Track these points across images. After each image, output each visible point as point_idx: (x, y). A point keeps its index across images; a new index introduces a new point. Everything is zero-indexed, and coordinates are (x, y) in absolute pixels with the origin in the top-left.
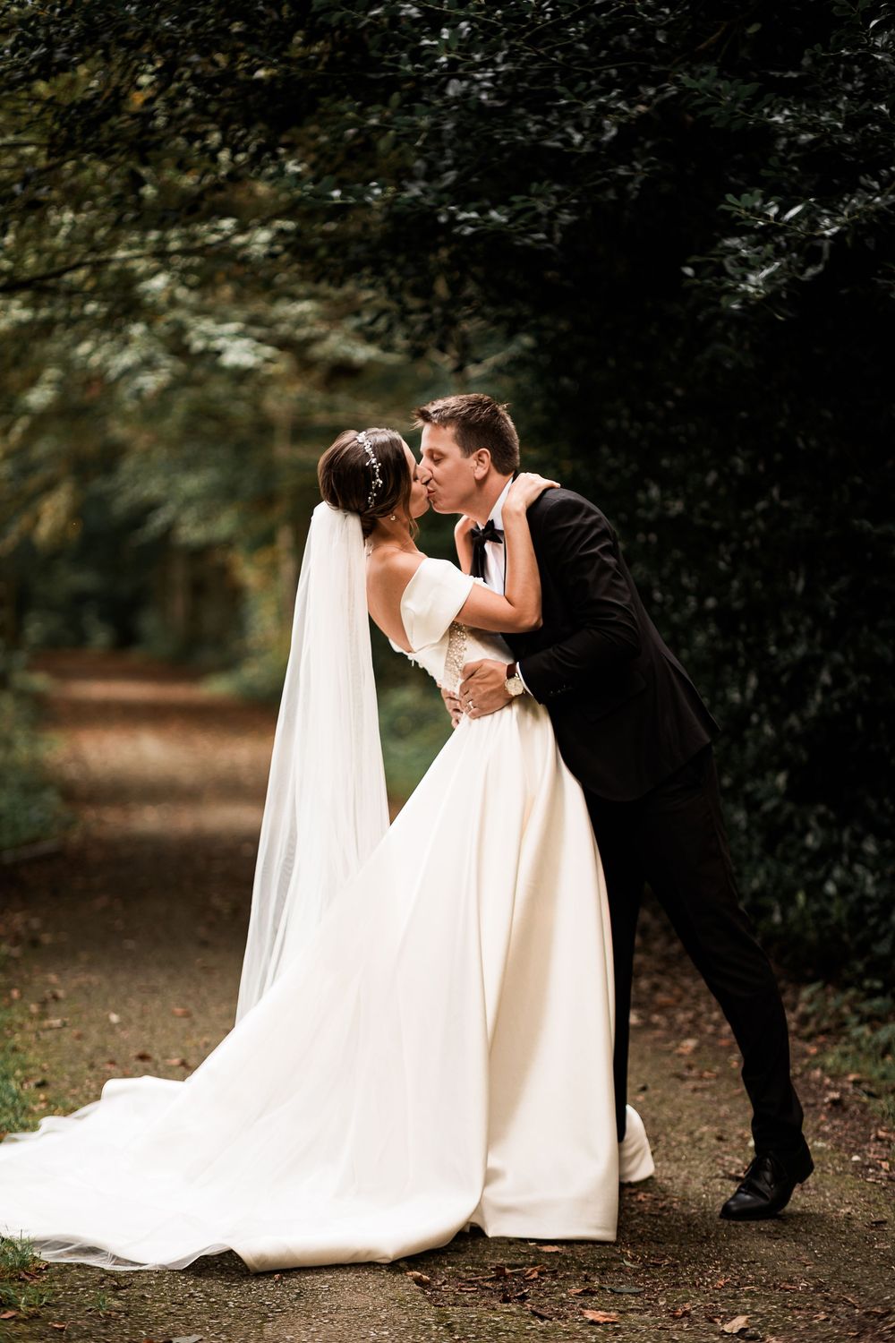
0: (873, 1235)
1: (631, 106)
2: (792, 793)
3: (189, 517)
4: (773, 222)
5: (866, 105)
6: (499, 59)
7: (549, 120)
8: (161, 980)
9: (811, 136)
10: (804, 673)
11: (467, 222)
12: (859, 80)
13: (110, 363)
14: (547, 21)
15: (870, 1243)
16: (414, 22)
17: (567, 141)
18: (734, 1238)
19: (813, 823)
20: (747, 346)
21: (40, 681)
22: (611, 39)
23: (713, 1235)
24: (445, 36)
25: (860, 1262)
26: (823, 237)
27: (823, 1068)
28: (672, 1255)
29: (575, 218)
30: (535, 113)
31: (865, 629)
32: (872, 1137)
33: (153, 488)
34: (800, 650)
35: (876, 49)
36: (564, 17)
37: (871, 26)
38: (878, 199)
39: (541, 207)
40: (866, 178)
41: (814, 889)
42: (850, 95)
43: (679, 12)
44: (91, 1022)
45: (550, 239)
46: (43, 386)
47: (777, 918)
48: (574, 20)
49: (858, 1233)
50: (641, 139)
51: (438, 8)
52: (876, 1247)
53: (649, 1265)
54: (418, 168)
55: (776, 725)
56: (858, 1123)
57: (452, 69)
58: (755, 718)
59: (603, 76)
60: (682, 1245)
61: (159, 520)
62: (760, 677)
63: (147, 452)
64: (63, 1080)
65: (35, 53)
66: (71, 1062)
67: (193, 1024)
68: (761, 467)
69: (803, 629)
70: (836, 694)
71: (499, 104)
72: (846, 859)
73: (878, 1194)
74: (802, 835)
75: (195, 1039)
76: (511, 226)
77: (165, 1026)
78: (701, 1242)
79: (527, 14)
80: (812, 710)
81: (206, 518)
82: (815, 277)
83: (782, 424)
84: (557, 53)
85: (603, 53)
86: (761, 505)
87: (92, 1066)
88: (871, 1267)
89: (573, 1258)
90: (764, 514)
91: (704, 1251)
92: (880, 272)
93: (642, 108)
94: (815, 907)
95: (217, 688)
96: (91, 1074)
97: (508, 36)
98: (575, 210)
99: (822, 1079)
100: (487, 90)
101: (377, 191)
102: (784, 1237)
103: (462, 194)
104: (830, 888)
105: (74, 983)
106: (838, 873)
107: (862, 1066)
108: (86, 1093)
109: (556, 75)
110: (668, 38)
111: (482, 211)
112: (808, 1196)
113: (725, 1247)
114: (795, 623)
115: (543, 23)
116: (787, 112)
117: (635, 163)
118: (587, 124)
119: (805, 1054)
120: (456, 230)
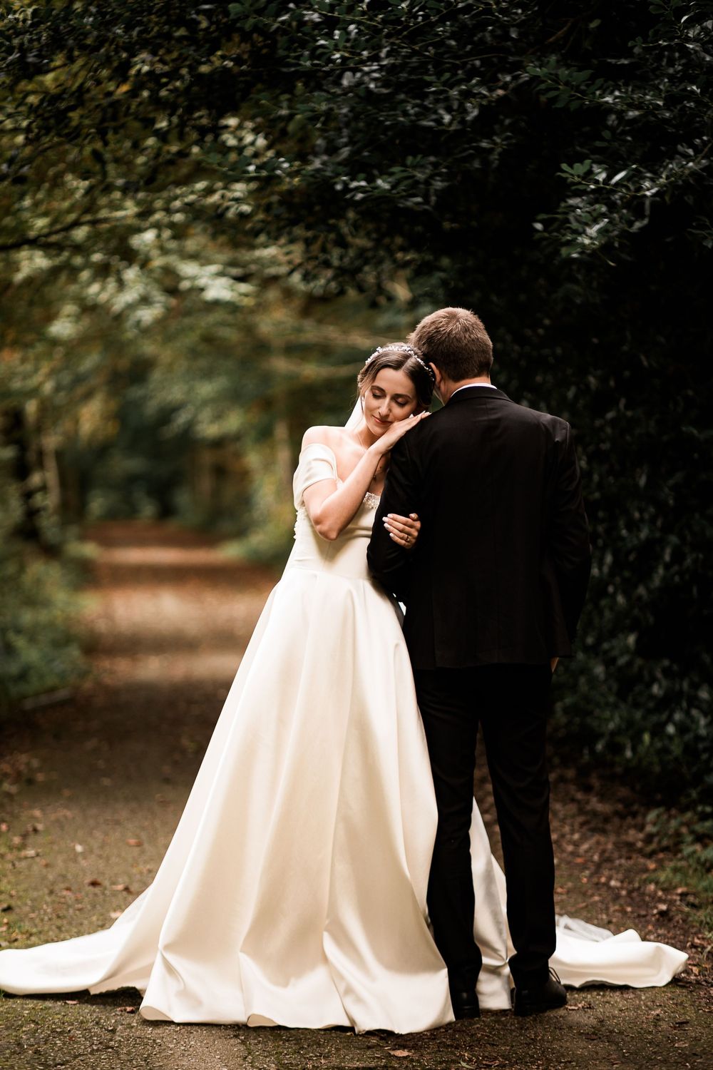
0: (675, 1034)
1: (491, 90)
2: (640, 650)
3: (206, 414)
4: (602, 185)
5: (682, 87)
6: (383, 55)
7: (426, 103)
8: (124, 814)
9: (637, 113)
10: (649, 552)
11: (357, 189)
12: (679, 65)
13: (114, 300)
14: (419, 22)
15: (672, 1042)
16: (316, 25)
17: (439, 121)
18: (558, 1040)
19: (659, 675)
20: (595, 284)
21: (90, 550)
22: (475, 36)
23: (540, 1038)
24: (337, 37)
25: (659, 1060)
26: (645, 196)
27: (657, 883)
28: (503, 1056)
29: (446, 184)
30: (414, 98)
31: (697, 516)
32: (689, 944)
33: (176, 393)
34: (644, 534)
35: (688, 40)
36: (433, 19)
37: (683, 21)
38: (691, 164)
39: (420, 176)
40: (682, 146)
41: (658, 731)
42: (671, 78)
43: (529, 12)
44: (60, 852)
45: (427, 201)
46: (62, 320)
47: (629, 754)
48: (442, 21)
49: (663, 1033)
50: (502, 117)
51: (330, 14)
52: (676, 1045)
53: (482, 1066)
54: (319, 146)
55: (627, 594)
56: (678, 932)
57: (345, 65)
58: (611, 589)
59: (469, 66)
60: (512, 1046)
61: (182, 419)
62: (615, 556)
63: (171, 365)
64: (26, 904)
65: (11, 58)
66: (36, 889)
67: (143, 852)
68: (612, 383)
69: (646, 516)
70: (676, 568)
71: (385, 91)
72: (684, 704)
73: (686, 996)
74: (649, 685)
75: (141, 867)
76: (394, 191)
77: (119, 856)
78: (528, 1044)
79: (401, 18)
80: (656, 581)
81: (218, 417)
82: (640, 229)
83: (625, 348)
84: (430, 48)
85: (469, 47)
86: (610, 415)
87: (51, 892)
88: (669, 1064)
89: (418, 1061)
90: (613, 422)
91: (530, 1052)
92: (694, 224)
93: (500, 92)
94: (659, 745)
96: (48, 899)
97: (388, 36)
98: (445, 178)
99: (655, 892)
100: (375, 80)
101: (286, 165)
102: (600, 1038)
103: (355, 167)
104: (671, 729)
105: (53, 817)
106: (678, 716)
107: (689, 881)
108: (42, 916)
109: (430, 67)
110: (520, 34)
111: (370, 180)
112: (626, 999)
113: (548, 1048)
114: (641, 511)
115: (415, 24)
116: (617, 93)
117: (495, 138)
118: (455, 106)
119: (646, 870)
120: (348, 196)
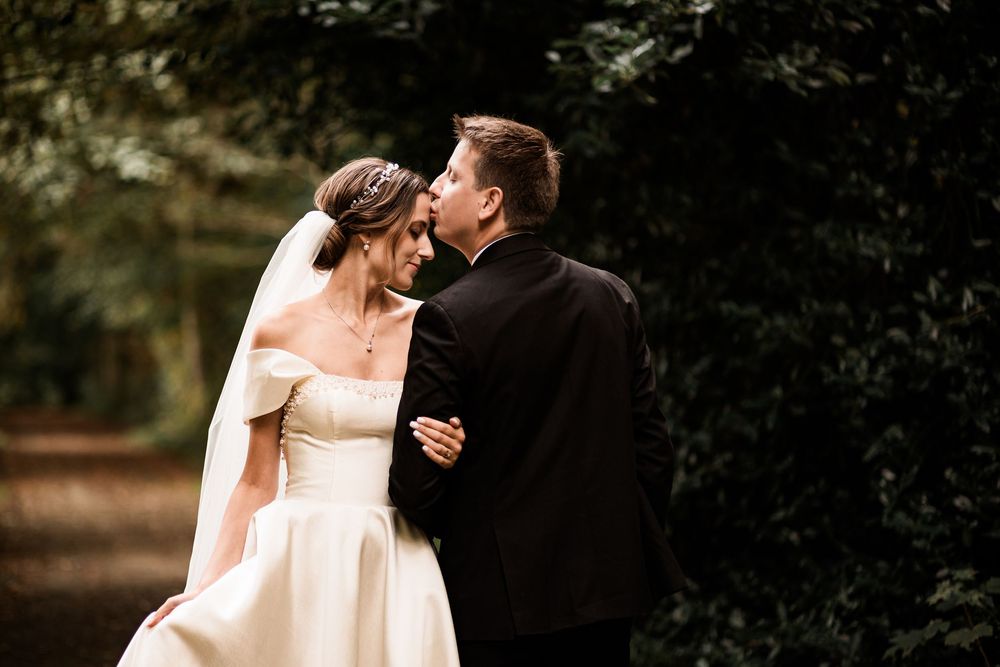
11: (329, 12)
19: (679, 597)
26: (696, 14)
31: (727, 409)
33: (83, 281)
45: (412, 28)
61: (88, 310)
72: (714, 634)
74: (669, 610)
76: (373, 16)
82: (682, 58)
95: (137, 441)
106: (707, 649)
120: (317, 19)
